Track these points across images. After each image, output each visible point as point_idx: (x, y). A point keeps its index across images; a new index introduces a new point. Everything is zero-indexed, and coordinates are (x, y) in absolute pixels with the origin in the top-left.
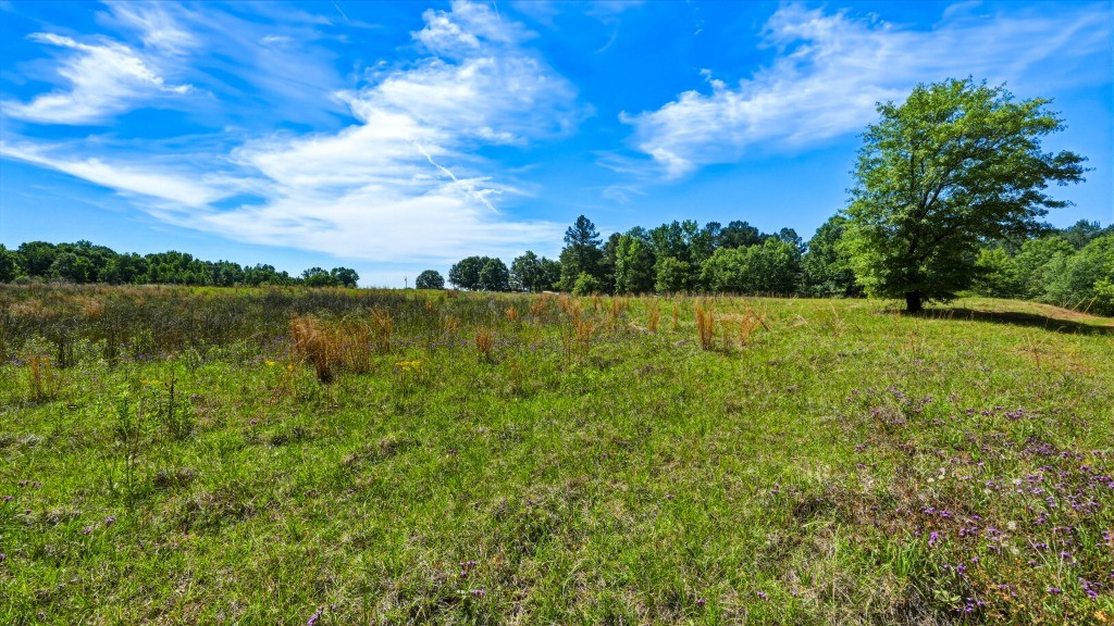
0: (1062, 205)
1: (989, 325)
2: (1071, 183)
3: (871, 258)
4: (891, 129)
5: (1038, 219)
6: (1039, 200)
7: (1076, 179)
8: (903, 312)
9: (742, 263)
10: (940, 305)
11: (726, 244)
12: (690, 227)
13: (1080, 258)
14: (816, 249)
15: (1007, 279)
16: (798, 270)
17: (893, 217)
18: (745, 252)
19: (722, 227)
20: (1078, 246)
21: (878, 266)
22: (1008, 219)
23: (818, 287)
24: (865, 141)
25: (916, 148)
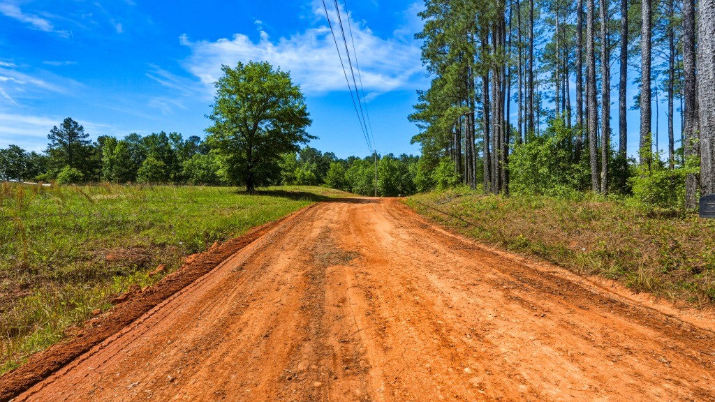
0: (316, 138)
8: (245, 193)
12: (177, 138)
19: (201, 140)
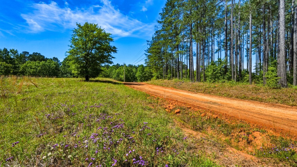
0: (114, 58)
1: (102, 83)
2: (115, 53)
3: (76, 66)
4: (80, 31)
5: (110, 60)
6: (111, 56)
7: (116, 52)
8: (85, 81)
9: (38, 67)
10: (93, 79)
11: (31, 60)
12: (14, 52)
13: (117, 71)
14: (64, 64)
15: (107, 74)
16: (59, 70)
17: (81, 55)
18: (39, 63)
19: (30, 54)
20: (117, 68)
21: (78, 68)
22: (105, 59)
23: (65, 75)
24: (73, 33)
25: (86, 38)
